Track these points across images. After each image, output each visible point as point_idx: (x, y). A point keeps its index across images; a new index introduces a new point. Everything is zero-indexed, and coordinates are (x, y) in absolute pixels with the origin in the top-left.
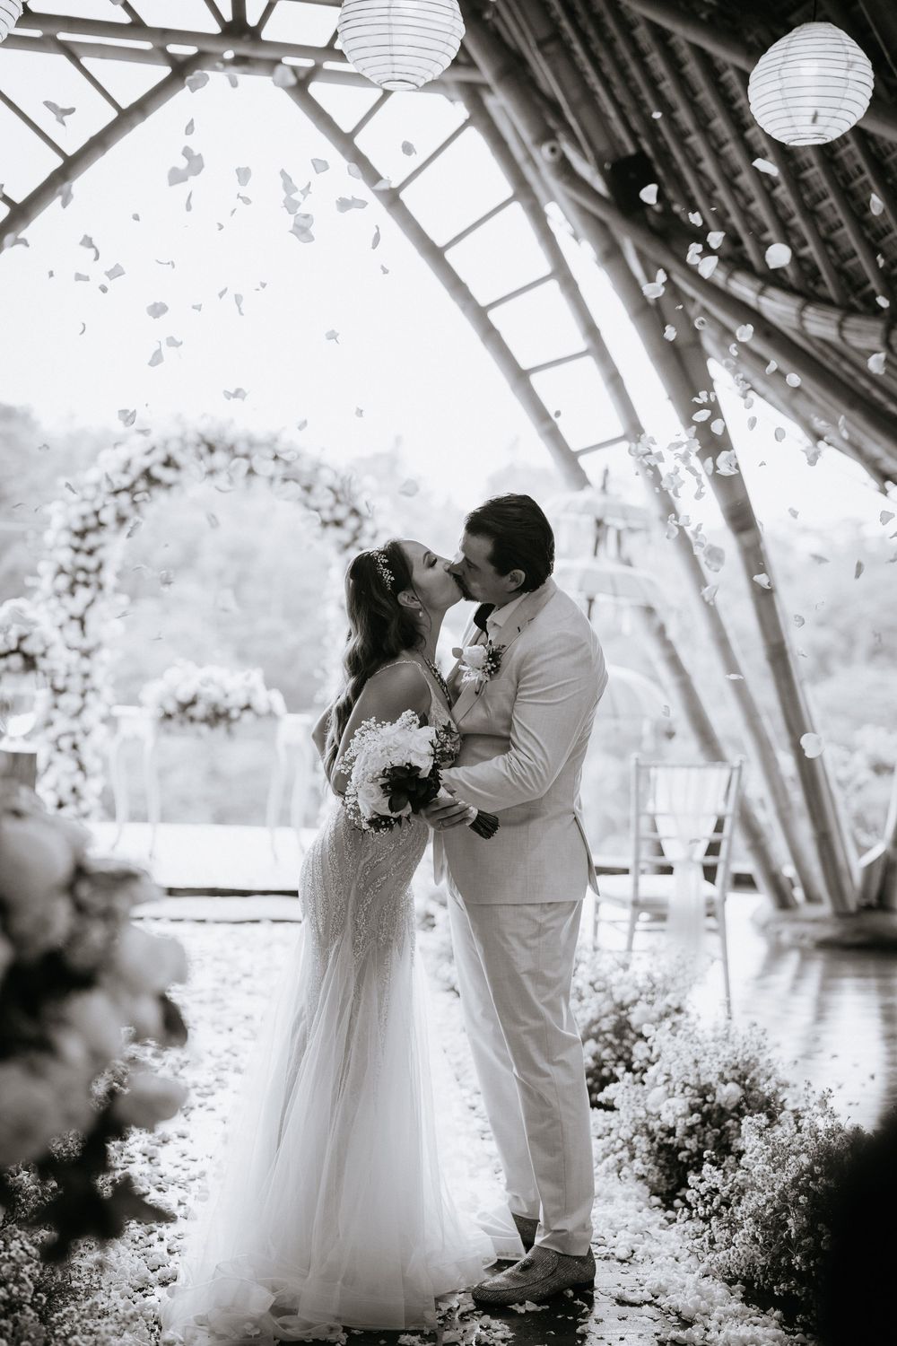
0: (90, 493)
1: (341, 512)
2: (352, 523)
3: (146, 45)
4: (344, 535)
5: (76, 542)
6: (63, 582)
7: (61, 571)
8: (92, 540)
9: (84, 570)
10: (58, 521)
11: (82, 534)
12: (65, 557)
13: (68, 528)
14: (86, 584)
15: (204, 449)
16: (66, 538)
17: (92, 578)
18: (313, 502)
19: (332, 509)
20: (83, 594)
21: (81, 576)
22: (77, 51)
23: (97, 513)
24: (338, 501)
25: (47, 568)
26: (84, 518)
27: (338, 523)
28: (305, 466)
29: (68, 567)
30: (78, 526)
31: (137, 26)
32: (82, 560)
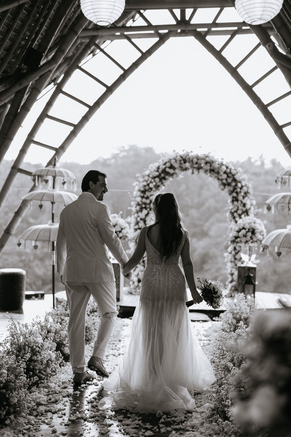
0: (146, 178)
1: (230, 180)
2: (233, 184)
3: (153, 32)
4: (231, 188)
5: (142, 195)
6: (138, 208)
7: (138, 204)
8: (148, 194)
9: (145, 204)
10: (137, 188)
11: (144, 192)
12: (139, 199)
13: (140, 190)
14: (146, 208)
15: (182, 162)
16: (139, 193)
17: (148, 206)
18: (220, 178)
19: (226, 180)
20: (145, 212)
21: (144, 206)
22: (130, 37)
23: (148, 185)
24: (228, 177)
25: (133, 203)
26: (145, 186)
27: (229, 184)
28: (216, 165)
29: (140, 203)
30: (142, 189)
31: (150, 26)
32: (144, 200)
